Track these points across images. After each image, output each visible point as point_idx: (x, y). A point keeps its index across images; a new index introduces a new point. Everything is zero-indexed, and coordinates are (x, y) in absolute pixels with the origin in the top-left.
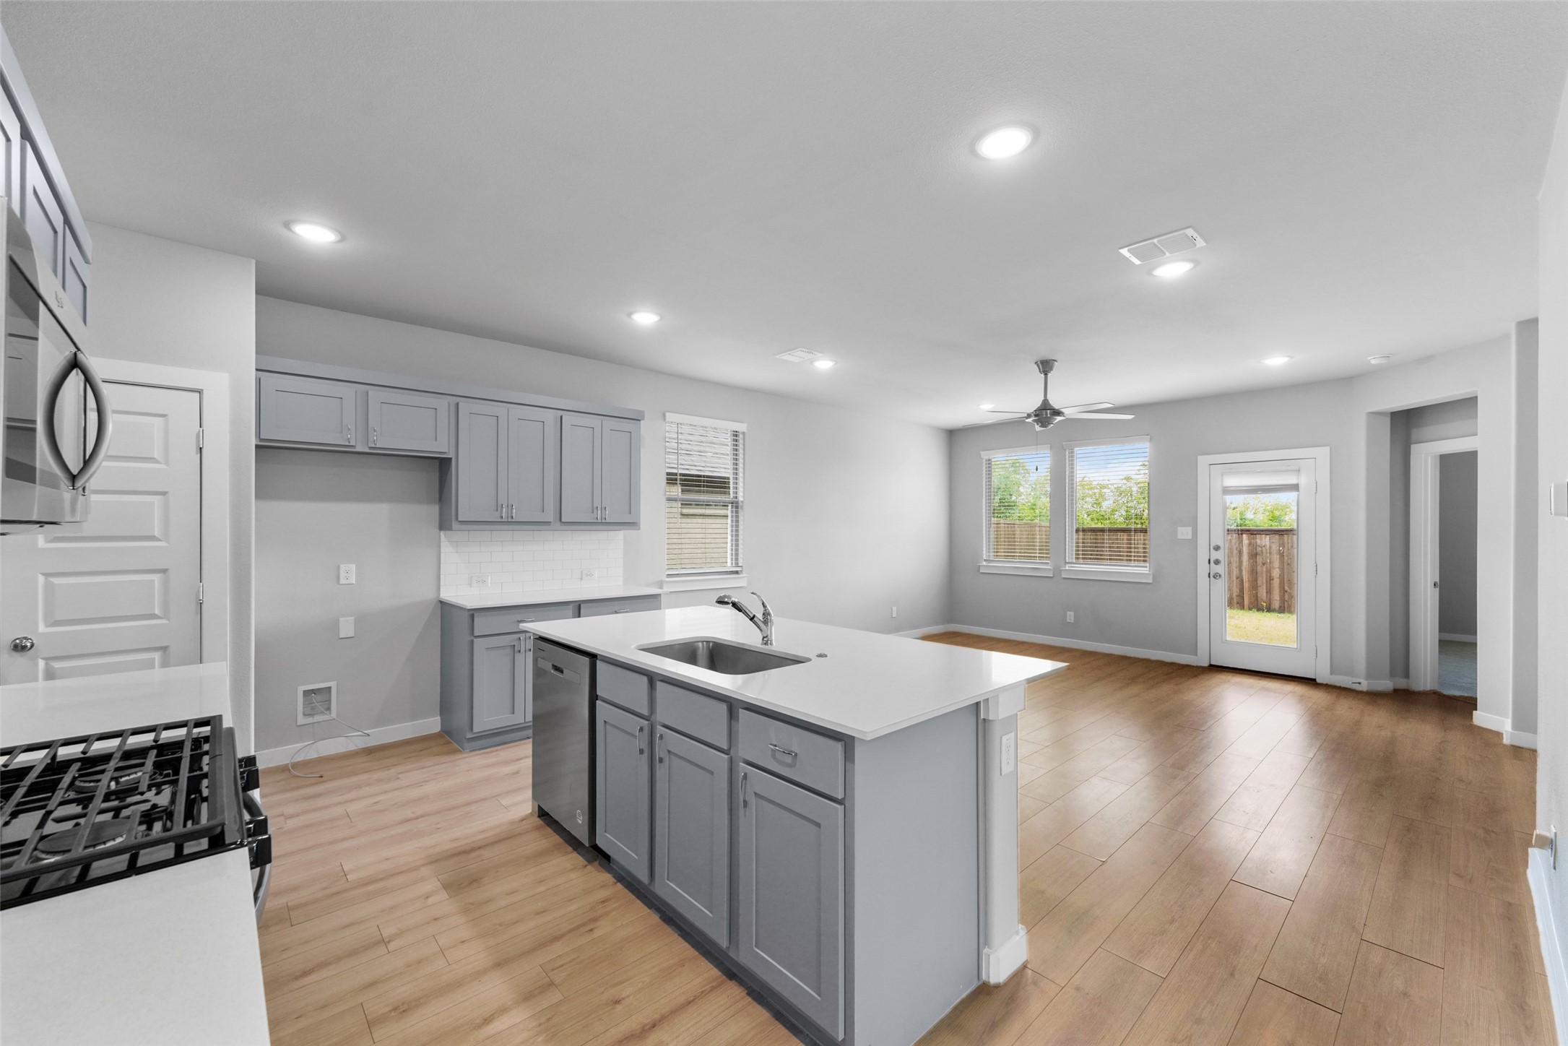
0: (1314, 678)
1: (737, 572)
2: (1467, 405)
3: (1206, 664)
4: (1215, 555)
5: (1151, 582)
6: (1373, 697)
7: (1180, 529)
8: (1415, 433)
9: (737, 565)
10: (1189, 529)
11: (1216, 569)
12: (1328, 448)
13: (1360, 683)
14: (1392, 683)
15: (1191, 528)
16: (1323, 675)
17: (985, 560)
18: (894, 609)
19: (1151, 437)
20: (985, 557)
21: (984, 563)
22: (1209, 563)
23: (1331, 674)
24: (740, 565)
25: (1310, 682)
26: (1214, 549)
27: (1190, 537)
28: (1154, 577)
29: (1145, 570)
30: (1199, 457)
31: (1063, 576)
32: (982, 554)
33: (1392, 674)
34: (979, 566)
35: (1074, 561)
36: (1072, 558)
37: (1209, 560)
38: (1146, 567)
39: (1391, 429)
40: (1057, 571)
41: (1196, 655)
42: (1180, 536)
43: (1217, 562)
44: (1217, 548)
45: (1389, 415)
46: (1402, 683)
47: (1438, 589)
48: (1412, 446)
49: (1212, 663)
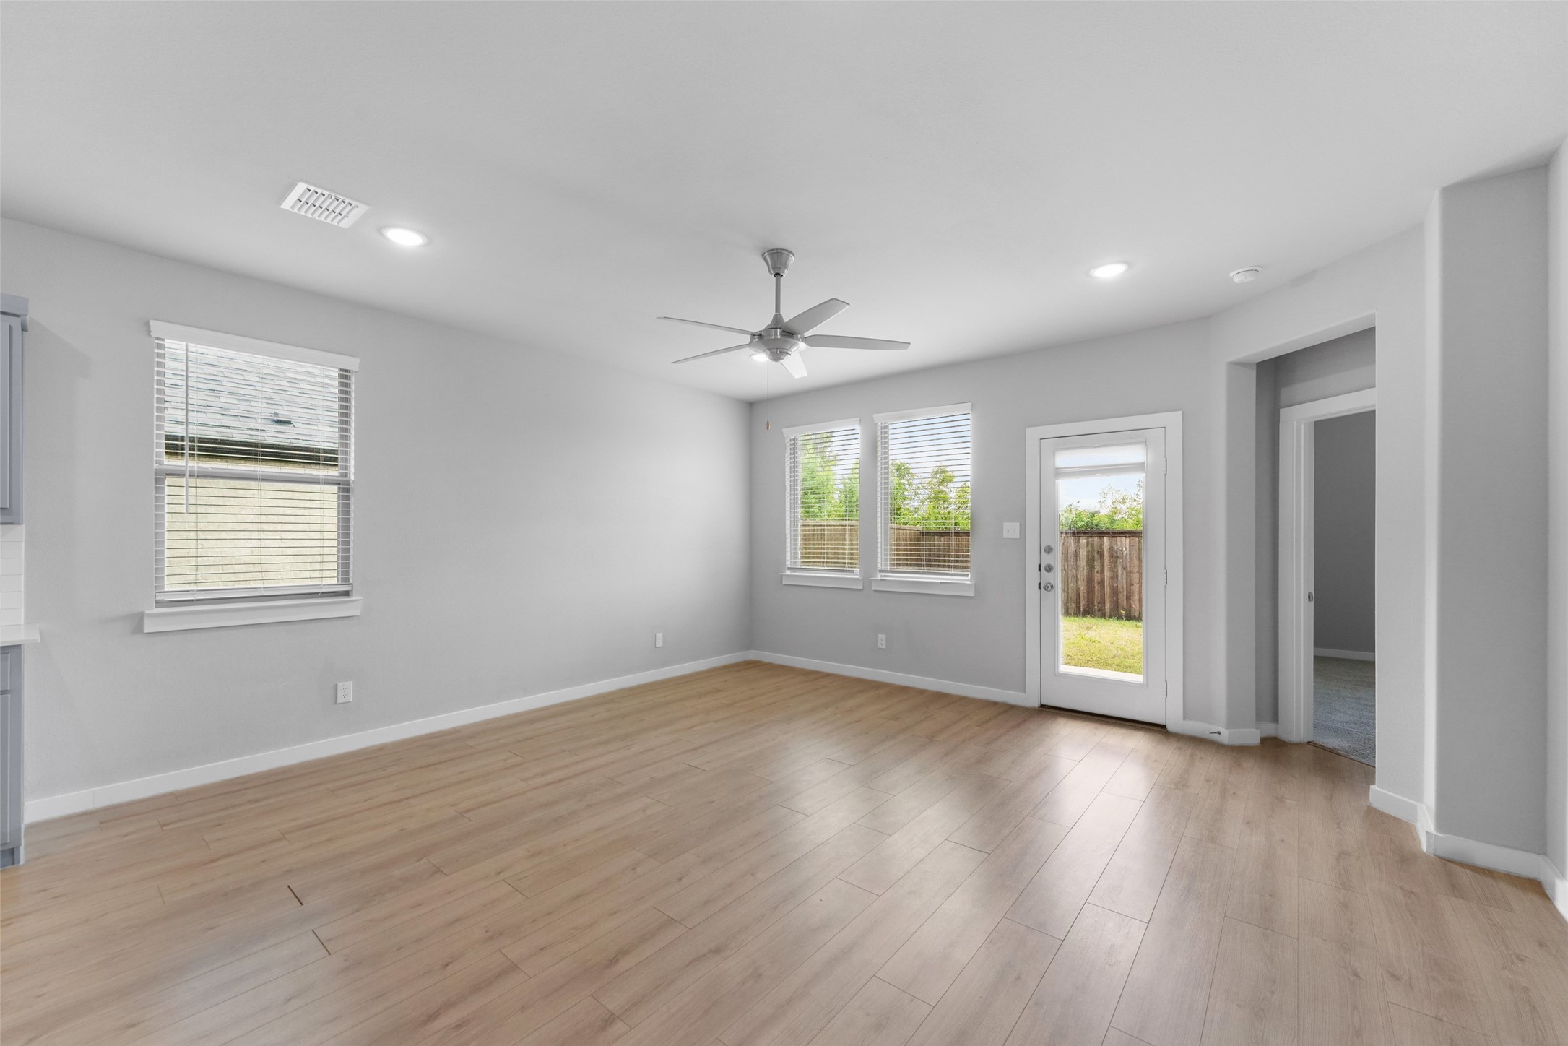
0: (1163, 723)
1: (346, 594)
2: (1363, 339)
3: (1036, 704)
4: (1047, 559)
5: (973, 595)
6: (1238, 752)
7: (1006, 525)
8: (1285, 393)
9: (346, 581)
10: (1017, 525)
11: (1047, 577)
12: (1181, 412)
13: (1219, 733)
14: (1259, 731)
15: (1019, 524)
16: (1175, 721)
17: (789, 569)
18: (659, 635)
19: (972, 404)
20: (788, 564)
21: (788, 572)
22: (1040, 570)
23: (1185, 718)
24: (351, 582)
25: (1156, 729)
26: (1045, 550)
27: (1017, 536)
28: (976, 587)
29: (966, 580)
30: (1028, 429)
31: (874, 589)
32: (785, 560)
33: (1259, 718)
34: (782, 576)
35: (888, 568)
36: (886, 565)
37: (1040, 566)
38: (967, 575)
39: (1257, 385)
40: (867, 580)
41: (1025, 692)
42: (1006, 535)
43: (1049, 569)
44: (1049, 550)
45: (1255, 367)
46: (1269, 729)
47: (1313, 603)
48: (1282, 411)
49: (1044, 703)
